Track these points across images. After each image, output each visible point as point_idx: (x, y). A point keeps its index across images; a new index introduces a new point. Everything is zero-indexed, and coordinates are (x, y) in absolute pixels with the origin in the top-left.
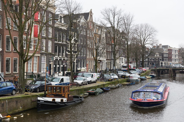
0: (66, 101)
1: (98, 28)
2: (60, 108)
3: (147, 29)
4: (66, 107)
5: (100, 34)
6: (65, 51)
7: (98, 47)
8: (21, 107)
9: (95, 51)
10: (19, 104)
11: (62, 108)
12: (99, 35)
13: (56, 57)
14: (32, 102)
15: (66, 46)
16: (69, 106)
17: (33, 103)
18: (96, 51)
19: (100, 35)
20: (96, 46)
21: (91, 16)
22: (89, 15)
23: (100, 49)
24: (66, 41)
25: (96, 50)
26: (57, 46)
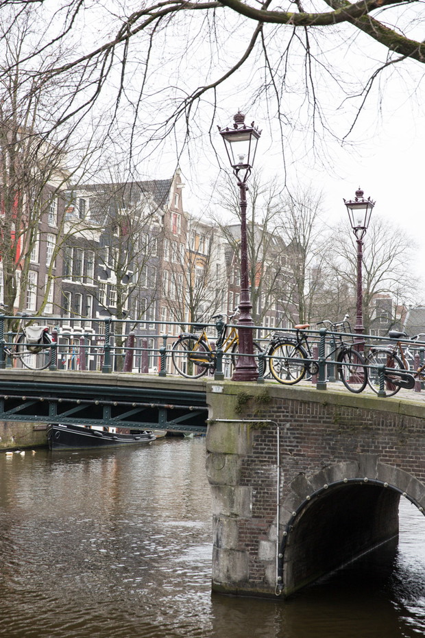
0: (115, 432)
1: (199, 231)
2: (102, 447)
3: (381, 236)
4: (114, 445)
5: (206, 253)
6: (90, 311)
7: (198, 300)
8: (13, 439)
9: (187, 313)
10: (10, 430)
11: (106, 446)
12: (204, 255)
13: (64, 330)
14: (34, 431)
15: (95, 293)
16: (122, 445)
17: (35, 433)
18: (192, 313)
19: (208, 257)
20: (191, 296)
21: (179, 192)
22: (172, 189)
23: (204, 305)
24: (96, 277)
25: (192, 309)
26: (67, 295)
